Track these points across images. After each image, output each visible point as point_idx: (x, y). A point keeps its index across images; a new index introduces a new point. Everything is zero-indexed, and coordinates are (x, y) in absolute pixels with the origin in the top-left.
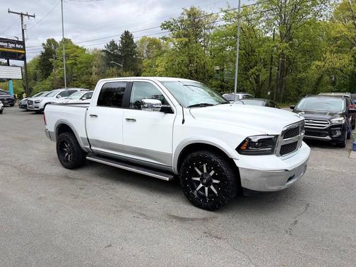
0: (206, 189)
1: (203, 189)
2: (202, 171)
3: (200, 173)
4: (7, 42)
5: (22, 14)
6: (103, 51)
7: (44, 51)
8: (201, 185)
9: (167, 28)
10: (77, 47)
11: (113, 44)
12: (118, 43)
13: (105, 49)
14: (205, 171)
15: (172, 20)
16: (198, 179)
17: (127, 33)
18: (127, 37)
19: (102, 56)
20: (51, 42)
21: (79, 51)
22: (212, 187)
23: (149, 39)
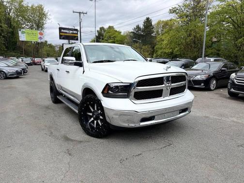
0: (95, 122)
1: (93, 122)
2: (94, 109)
3: (92, 110)
4: (69, 30)
5: (80, 13)
6: (132, 32)
7: (97, 35)
8: (92, 119)
9: (174, 12)
10: (116, 31)
11: (138, 27)
12: (142, 26)
13: (132, 31)
14: (96, 109)
15: (177, 6)
16: (91, 114)
17: (148, 19)
18: (148, 22)
19: (131, 36)
20: (102, 29)
21: (117, 33)
22: (99, 121)
23: (163, 21)
